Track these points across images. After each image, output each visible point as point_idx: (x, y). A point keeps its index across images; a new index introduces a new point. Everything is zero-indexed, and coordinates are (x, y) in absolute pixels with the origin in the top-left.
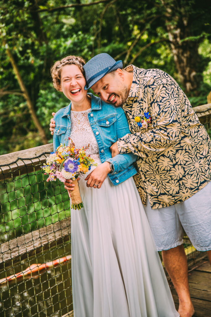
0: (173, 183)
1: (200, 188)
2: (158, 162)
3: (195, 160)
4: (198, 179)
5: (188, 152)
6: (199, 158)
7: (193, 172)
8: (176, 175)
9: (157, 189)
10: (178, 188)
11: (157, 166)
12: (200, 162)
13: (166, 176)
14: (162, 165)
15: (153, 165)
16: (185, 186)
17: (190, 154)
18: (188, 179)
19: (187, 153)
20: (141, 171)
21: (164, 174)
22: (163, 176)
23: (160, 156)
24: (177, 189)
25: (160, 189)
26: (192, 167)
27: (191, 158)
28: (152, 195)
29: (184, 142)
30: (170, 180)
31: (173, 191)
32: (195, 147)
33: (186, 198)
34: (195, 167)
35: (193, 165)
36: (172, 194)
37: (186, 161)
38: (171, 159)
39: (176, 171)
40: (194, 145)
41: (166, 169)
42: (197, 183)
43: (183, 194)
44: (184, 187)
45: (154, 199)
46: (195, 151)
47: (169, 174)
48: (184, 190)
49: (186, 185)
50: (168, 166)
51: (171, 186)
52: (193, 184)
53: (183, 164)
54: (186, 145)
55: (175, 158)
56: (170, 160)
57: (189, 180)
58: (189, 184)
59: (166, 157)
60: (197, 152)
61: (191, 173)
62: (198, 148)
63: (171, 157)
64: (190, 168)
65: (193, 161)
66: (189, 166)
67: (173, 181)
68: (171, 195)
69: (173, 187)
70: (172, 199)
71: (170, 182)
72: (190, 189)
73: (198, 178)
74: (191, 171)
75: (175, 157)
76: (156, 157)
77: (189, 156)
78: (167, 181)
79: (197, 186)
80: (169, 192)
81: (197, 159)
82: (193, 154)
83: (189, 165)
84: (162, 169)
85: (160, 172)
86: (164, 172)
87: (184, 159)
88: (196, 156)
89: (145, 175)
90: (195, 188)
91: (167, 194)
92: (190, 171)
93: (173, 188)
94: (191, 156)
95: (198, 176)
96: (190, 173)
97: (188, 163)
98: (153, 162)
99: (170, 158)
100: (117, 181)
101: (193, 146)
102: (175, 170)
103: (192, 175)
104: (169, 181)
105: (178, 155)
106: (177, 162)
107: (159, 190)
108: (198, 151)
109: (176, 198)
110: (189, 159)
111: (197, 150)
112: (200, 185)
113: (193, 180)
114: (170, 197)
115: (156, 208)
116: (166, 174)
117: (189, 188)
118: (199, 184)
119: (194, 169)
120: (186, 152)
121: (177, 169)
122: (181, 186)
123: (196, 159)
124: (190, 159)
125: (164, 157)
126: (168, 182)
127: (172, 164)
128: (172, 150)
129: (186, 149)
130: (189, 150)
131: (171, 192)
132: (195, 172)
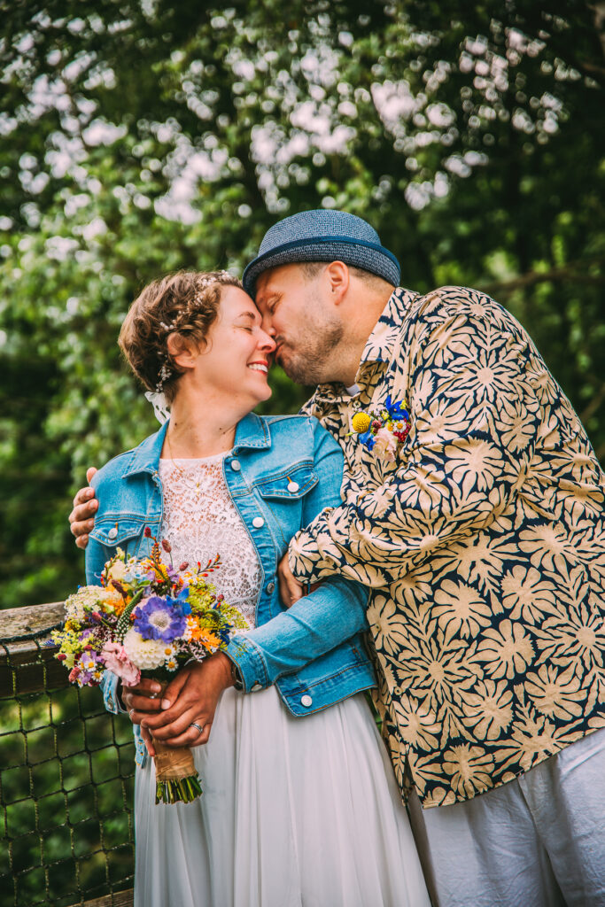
0: (491, 691)
1: (595, 723)
2: (436, 605)
3: (580, 618)
4: (588, 689)
5: (552, 580)
6: (596, 612)
7: (569, 660)
8: (504, 659)
9: (436, 722)
10: (507, 714)
11: (431, 619)
12: (599, 627)
13: (465, 663)
14: (450, 616)
15: (419, 619)
16: (532, 706)
17: (559, 590)
18: (546, 680)
19: (549, 585)
20: (383, 651)
21: (458, 656)
22: (453, 667)
23: (442, 579)
24: (503, 718)
25: (446, 723)
26: (568, 640)
27: (567, 605)
28: (421, 753)
29: (536, 541)
30: (478, 679)
31: (490, 725)
32: (581, 568)
33: (536, 756)
34: (577, 642)
35: (570, 634)
36: (486, 740)
37: (543, 612)
38: (485, 594)
39: (503, 643)
40: (578, 560)
41: (465, 631)
42: (583, 704)
43: (525, 740)
44: (530, 711)
45: (428, 768)
46: (582, 583)
47: (476, 652)
48: (530, 722)
49: (538, 702)
50: (471, 620)
51: (484, 704)
52: (565, 704)
53: (533, 623)
54: (542, 552)
55: (502, 591)
56: (481, 596)
57: (550, 688)
58: (548, 701)
59: (465, 582)
60: (590, 590)
61: (563, 662)
62: (595, 576)
63: (484, 586)
64: (558, 642)
65: (570, 619)
66: (556, 633)
67: (490, 684)
68: (481, 744)
69: (491, 711)
70: (483, 760)
71: (480, 689)
72: (551, 722)
73: (586, 684)
74: (561, 656)
75: (500, 588)
76: (430, 583)
77: (557, 598)
78: (467, 684)
79: (582, 717)
80: (475, 733)
81: (590, 614)
82: (573, 593)
83: (554, 628)
84: (451, 633)
85: (444, 648)
86: (457, 644)
87: (537, 604)
88: (586, 600)
89: (395, 668)
90: (572, 722)
91: (466, 742)
92: (557, 655)
93: (488, 714)
94: (564, 598)
95: (589, 679)
96: (554, 661)
97: (552, 622)
98: (418, 603)
99: (480, 589)
100: (306, 700)
101: (574, 564)
102: (500, 639)
103: (561, 670)
104: (477, 684)
105: (510, 584)
106: (509, 607)
107: (443, 726)
108: (594, 586)
109: (500, 756)
110: (555, 606)
111: (591, 579)
112: (594, 714)
113: (565, 689)
114: (478, 751)
115: (436, 803)
116: (464, 655)
117: (548, 717)
118: (589, 708)
119: (572, 651)
120: (544, 578)
121: (508, 635)
122: (518, 706)
123: (585, 614)
124: (562, 608)
125: (458, 584)
126: (472, 691)
127: (490, 615)
128: (489, 558)
129: (541, 569)
130: (557, 572)
131: (480, 733)
132: (577, 659)
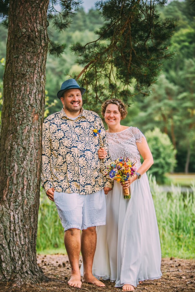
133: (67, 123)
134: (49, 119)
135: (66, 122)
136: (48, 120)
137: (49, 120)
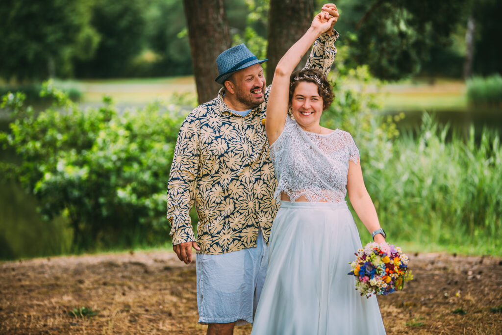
133: (231, 123)
134: (197, 116)
135: (229, 122)
136: (194, 117)
137: (198, 119)
